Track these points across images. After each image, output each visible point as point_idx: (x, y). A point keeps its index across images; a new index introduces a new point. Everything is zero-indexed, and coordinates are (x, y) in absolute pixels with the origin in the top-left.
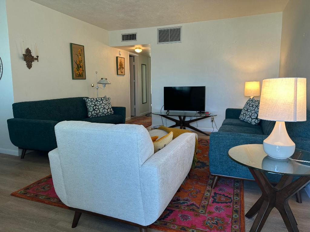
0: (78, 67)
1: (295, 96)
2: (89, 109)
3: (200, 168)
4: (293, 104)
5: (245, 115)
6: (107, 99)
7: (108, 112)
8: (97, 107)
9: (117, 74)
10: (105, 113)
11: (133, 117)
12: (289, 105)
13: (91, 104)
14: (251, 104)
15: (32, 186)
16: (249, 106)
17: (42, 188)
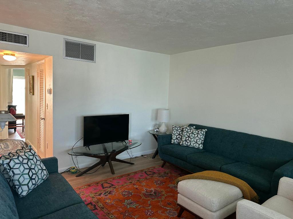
2: (21, 180)
13: (22, 168)
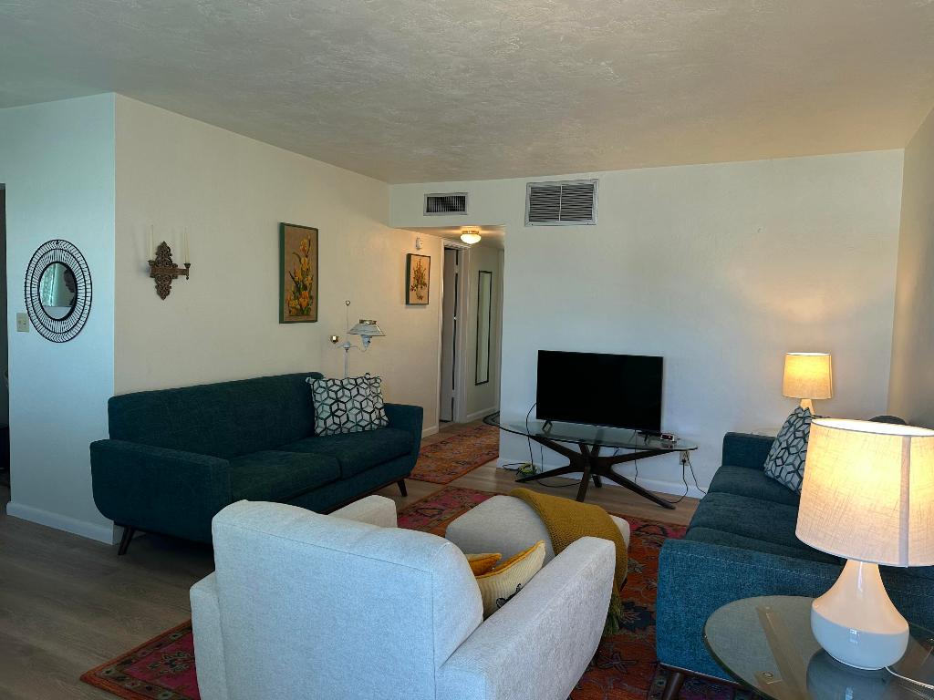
0: (298, 289)
1: (905, 489)
2: (320, 410)
3: (634, 631)
4: (898, 514)
5: (779, 462)
6: (373, 381)
7: (371, 422)
8: (342, 406)
9: (407, 302)
10: (363, 423)
11: (445, 425)
12: (886, 514)
14: (801, 429)
15: (139, 654)
16: (792, 437)
17: (166, 664)
